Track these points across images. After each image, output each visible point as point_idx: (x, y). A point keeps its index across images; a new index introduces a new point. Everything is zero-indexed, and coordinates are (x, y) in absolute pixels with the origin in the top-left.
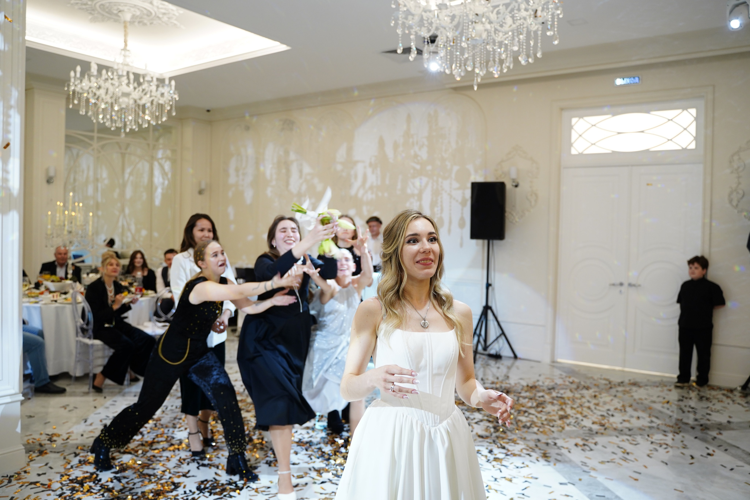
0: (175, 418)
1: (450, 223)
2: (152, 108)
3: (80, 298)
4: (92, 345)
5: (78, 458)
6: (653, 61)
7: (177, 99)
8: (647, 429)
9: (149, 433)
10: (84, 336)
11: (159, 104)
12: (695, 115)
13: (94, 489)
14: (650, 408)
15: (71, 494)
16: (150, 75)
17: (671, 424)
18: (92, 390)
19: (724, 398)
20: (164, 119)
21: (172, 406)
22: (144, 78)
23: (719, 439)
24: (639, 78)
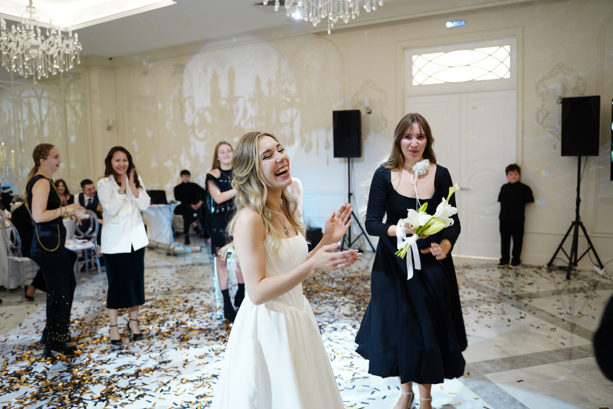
0: (97, 317)
1: (318, 145)
2: (60, 58)
3: (8, 223)
4: (22, 262)
5: (15, 356)
6: (475, 7)
7: (81, 49)
8: (476, 302)
9: (75, 331)
10: (14, 255)
11: (65, 54)
12: (509, 51)
13: (30, 380)
14: (478, 285)
15: (10, 386)
16: (55, 29)
17: (494, 296)
18: (24, 299)
19: (534, 274)
20: (71, 67)
21: (94, 308)
22: (49, 32)
23: (530, 305)
24: (464, 21)
